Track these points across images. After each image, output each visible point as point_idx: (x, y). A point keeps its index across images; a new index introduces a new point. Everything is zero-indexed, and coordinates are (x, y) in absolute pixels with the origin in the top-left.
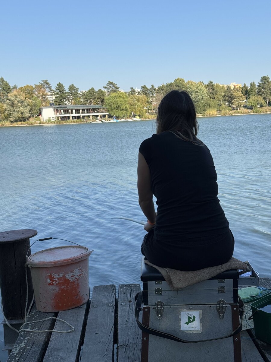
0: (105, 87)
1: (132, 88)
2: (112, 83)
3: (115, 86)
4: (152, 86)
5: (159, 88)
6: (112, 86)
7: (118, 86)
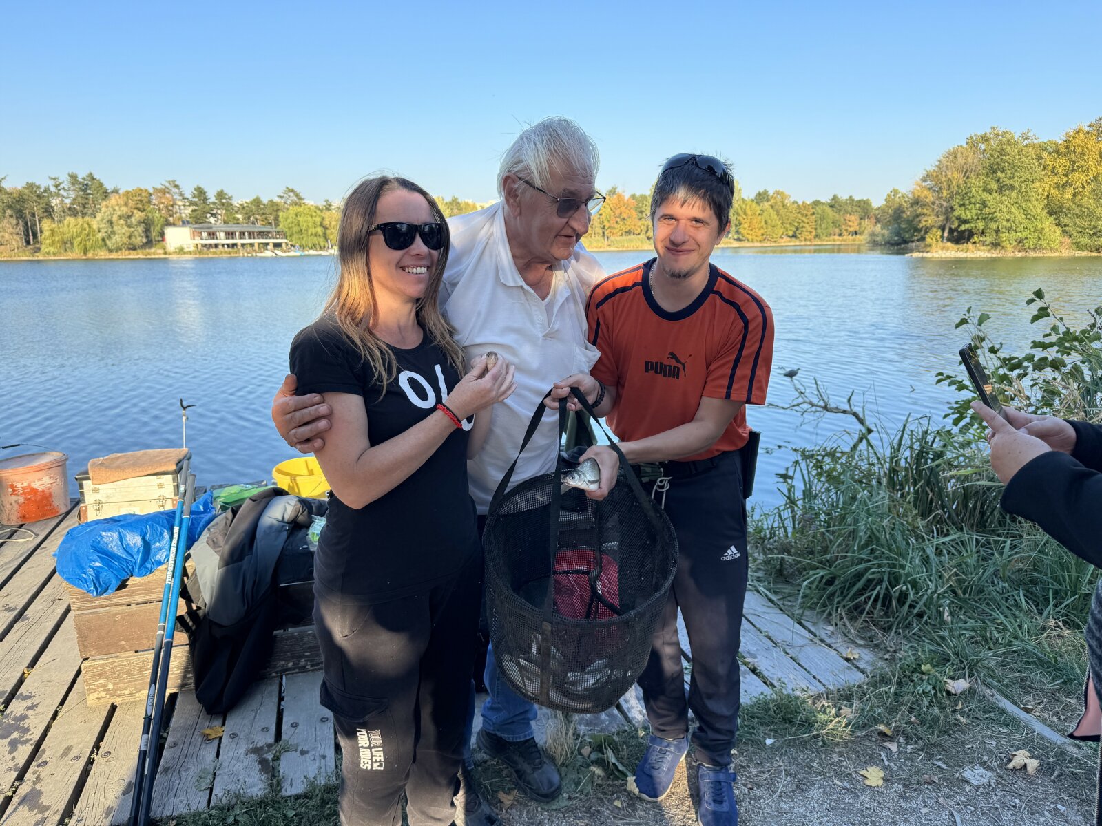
0: (281, 197)
1: (327, 201)
3: (297, 195)
6: (292, 194)
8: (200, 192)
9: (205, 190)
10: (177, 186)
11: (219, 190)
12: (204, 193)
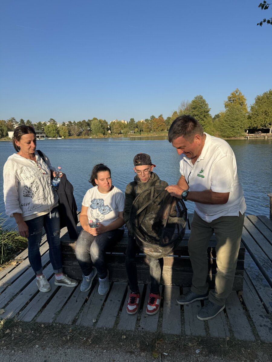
0: (49, 121)
1: (63, 122)
2: (52, 119)
3: (54, 121)
4: (74, 121)
5: (78, 123)
6: (53, 121)
7: (56, 121)
8: (22, 121)
9: (24, 120)
10: (14, 119)
11: (28, 120)
12: (24, 121)
